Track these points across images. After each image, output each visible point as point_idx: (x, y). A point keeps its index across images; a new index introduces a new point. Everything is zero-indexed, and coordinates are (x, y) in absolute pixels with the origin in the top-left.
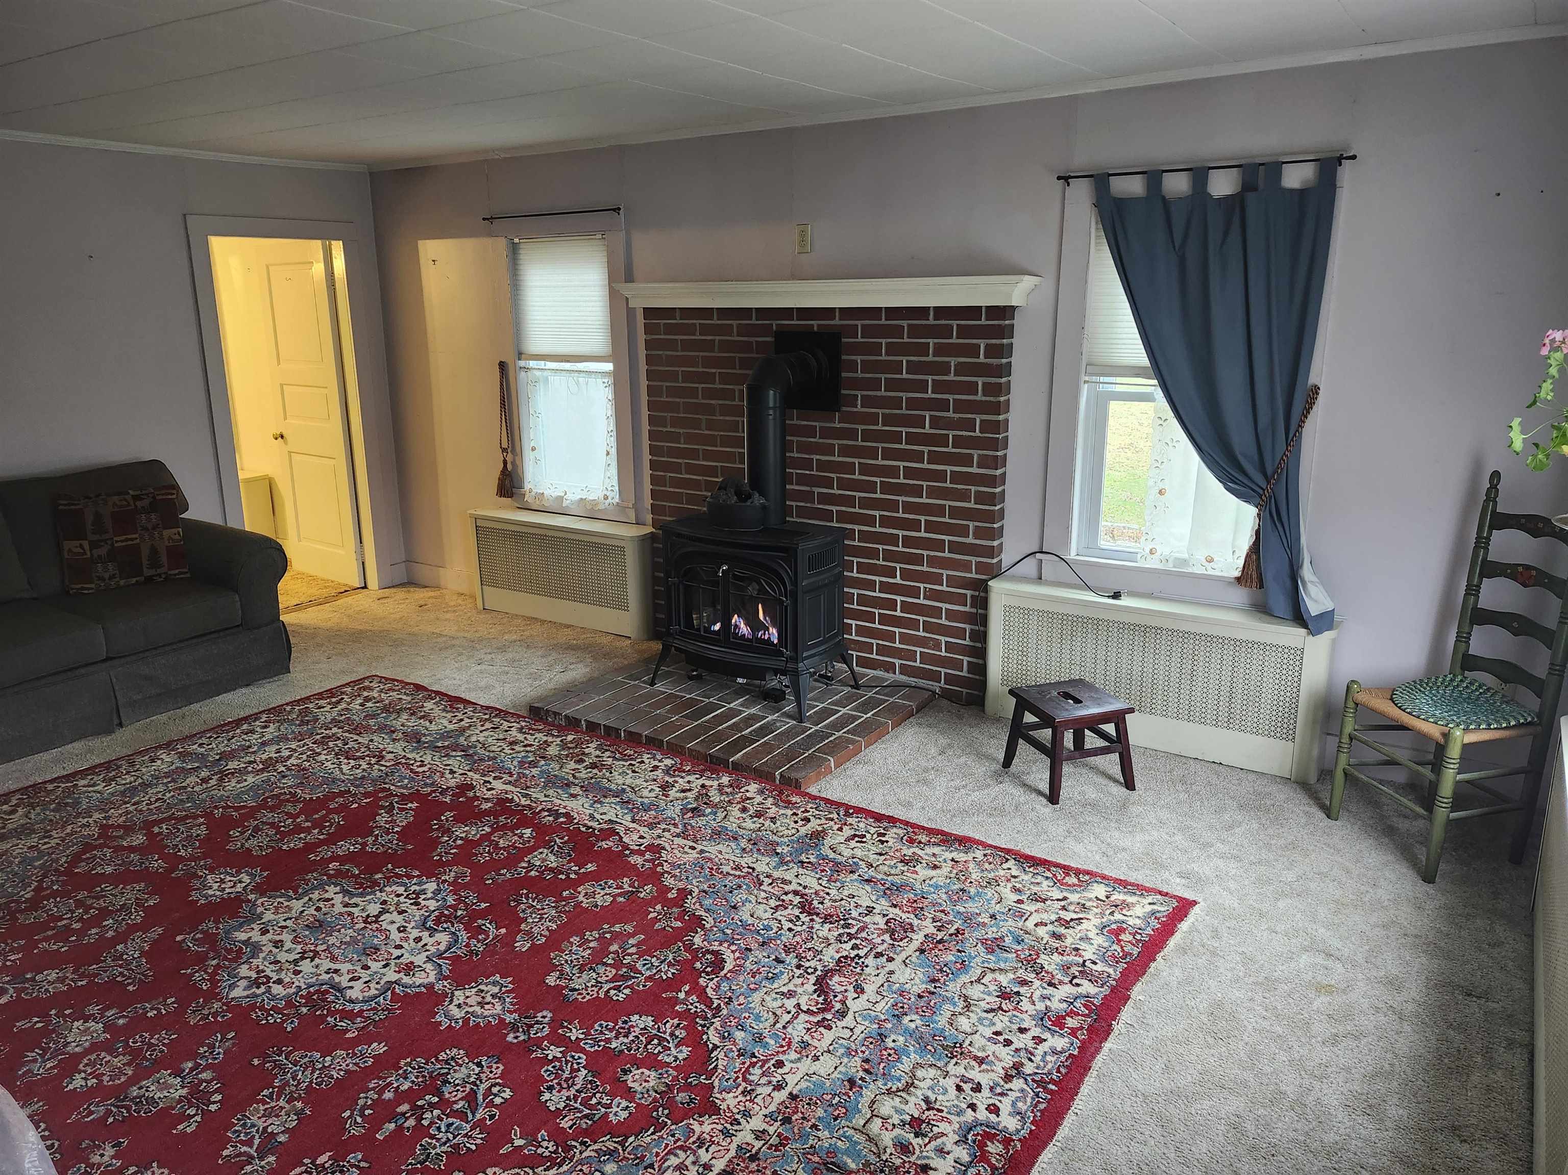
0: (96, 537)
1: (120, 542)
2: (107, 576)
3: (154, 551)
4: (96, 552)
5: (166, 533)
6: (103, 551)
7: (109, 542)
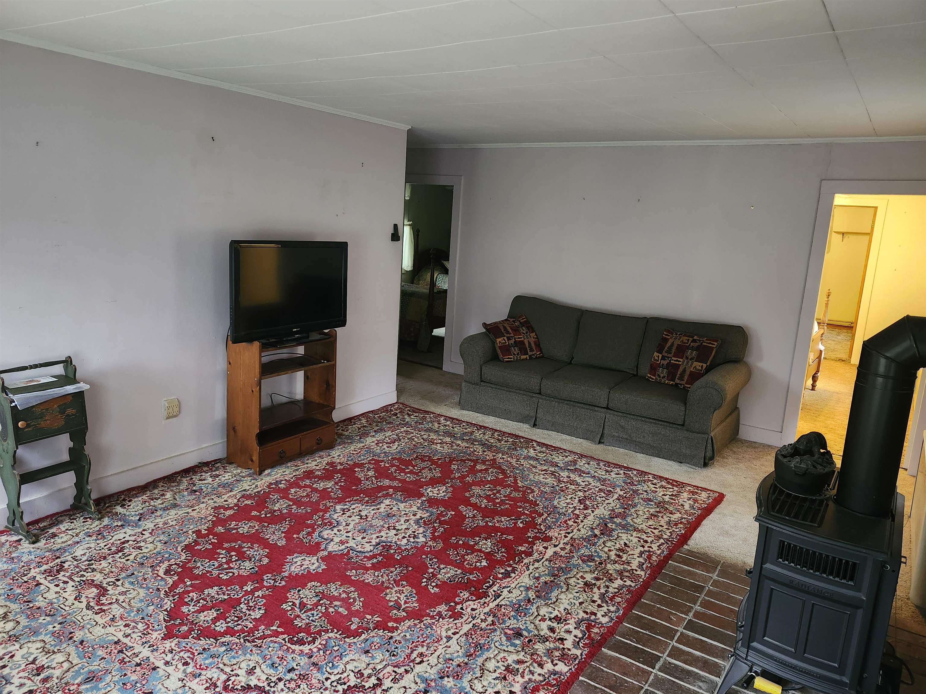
0: (666, 354)
1: (674, 360)
2: (662, 375)
3: (684, 371)
4: (663, 362)
5: (696, 364)
6: (665, 362)
7: (670, 359)
